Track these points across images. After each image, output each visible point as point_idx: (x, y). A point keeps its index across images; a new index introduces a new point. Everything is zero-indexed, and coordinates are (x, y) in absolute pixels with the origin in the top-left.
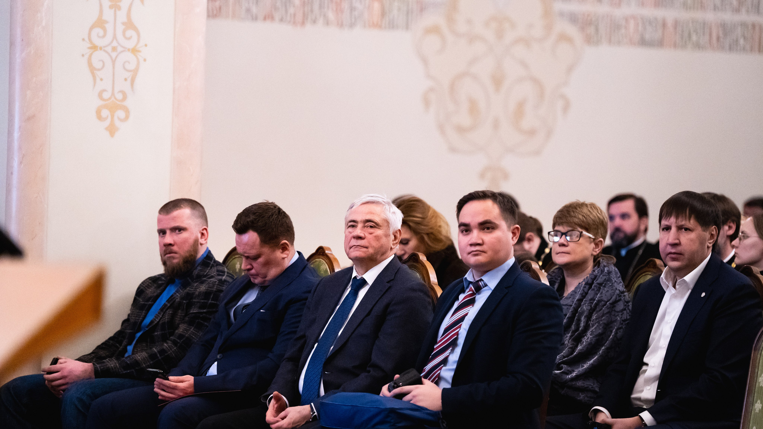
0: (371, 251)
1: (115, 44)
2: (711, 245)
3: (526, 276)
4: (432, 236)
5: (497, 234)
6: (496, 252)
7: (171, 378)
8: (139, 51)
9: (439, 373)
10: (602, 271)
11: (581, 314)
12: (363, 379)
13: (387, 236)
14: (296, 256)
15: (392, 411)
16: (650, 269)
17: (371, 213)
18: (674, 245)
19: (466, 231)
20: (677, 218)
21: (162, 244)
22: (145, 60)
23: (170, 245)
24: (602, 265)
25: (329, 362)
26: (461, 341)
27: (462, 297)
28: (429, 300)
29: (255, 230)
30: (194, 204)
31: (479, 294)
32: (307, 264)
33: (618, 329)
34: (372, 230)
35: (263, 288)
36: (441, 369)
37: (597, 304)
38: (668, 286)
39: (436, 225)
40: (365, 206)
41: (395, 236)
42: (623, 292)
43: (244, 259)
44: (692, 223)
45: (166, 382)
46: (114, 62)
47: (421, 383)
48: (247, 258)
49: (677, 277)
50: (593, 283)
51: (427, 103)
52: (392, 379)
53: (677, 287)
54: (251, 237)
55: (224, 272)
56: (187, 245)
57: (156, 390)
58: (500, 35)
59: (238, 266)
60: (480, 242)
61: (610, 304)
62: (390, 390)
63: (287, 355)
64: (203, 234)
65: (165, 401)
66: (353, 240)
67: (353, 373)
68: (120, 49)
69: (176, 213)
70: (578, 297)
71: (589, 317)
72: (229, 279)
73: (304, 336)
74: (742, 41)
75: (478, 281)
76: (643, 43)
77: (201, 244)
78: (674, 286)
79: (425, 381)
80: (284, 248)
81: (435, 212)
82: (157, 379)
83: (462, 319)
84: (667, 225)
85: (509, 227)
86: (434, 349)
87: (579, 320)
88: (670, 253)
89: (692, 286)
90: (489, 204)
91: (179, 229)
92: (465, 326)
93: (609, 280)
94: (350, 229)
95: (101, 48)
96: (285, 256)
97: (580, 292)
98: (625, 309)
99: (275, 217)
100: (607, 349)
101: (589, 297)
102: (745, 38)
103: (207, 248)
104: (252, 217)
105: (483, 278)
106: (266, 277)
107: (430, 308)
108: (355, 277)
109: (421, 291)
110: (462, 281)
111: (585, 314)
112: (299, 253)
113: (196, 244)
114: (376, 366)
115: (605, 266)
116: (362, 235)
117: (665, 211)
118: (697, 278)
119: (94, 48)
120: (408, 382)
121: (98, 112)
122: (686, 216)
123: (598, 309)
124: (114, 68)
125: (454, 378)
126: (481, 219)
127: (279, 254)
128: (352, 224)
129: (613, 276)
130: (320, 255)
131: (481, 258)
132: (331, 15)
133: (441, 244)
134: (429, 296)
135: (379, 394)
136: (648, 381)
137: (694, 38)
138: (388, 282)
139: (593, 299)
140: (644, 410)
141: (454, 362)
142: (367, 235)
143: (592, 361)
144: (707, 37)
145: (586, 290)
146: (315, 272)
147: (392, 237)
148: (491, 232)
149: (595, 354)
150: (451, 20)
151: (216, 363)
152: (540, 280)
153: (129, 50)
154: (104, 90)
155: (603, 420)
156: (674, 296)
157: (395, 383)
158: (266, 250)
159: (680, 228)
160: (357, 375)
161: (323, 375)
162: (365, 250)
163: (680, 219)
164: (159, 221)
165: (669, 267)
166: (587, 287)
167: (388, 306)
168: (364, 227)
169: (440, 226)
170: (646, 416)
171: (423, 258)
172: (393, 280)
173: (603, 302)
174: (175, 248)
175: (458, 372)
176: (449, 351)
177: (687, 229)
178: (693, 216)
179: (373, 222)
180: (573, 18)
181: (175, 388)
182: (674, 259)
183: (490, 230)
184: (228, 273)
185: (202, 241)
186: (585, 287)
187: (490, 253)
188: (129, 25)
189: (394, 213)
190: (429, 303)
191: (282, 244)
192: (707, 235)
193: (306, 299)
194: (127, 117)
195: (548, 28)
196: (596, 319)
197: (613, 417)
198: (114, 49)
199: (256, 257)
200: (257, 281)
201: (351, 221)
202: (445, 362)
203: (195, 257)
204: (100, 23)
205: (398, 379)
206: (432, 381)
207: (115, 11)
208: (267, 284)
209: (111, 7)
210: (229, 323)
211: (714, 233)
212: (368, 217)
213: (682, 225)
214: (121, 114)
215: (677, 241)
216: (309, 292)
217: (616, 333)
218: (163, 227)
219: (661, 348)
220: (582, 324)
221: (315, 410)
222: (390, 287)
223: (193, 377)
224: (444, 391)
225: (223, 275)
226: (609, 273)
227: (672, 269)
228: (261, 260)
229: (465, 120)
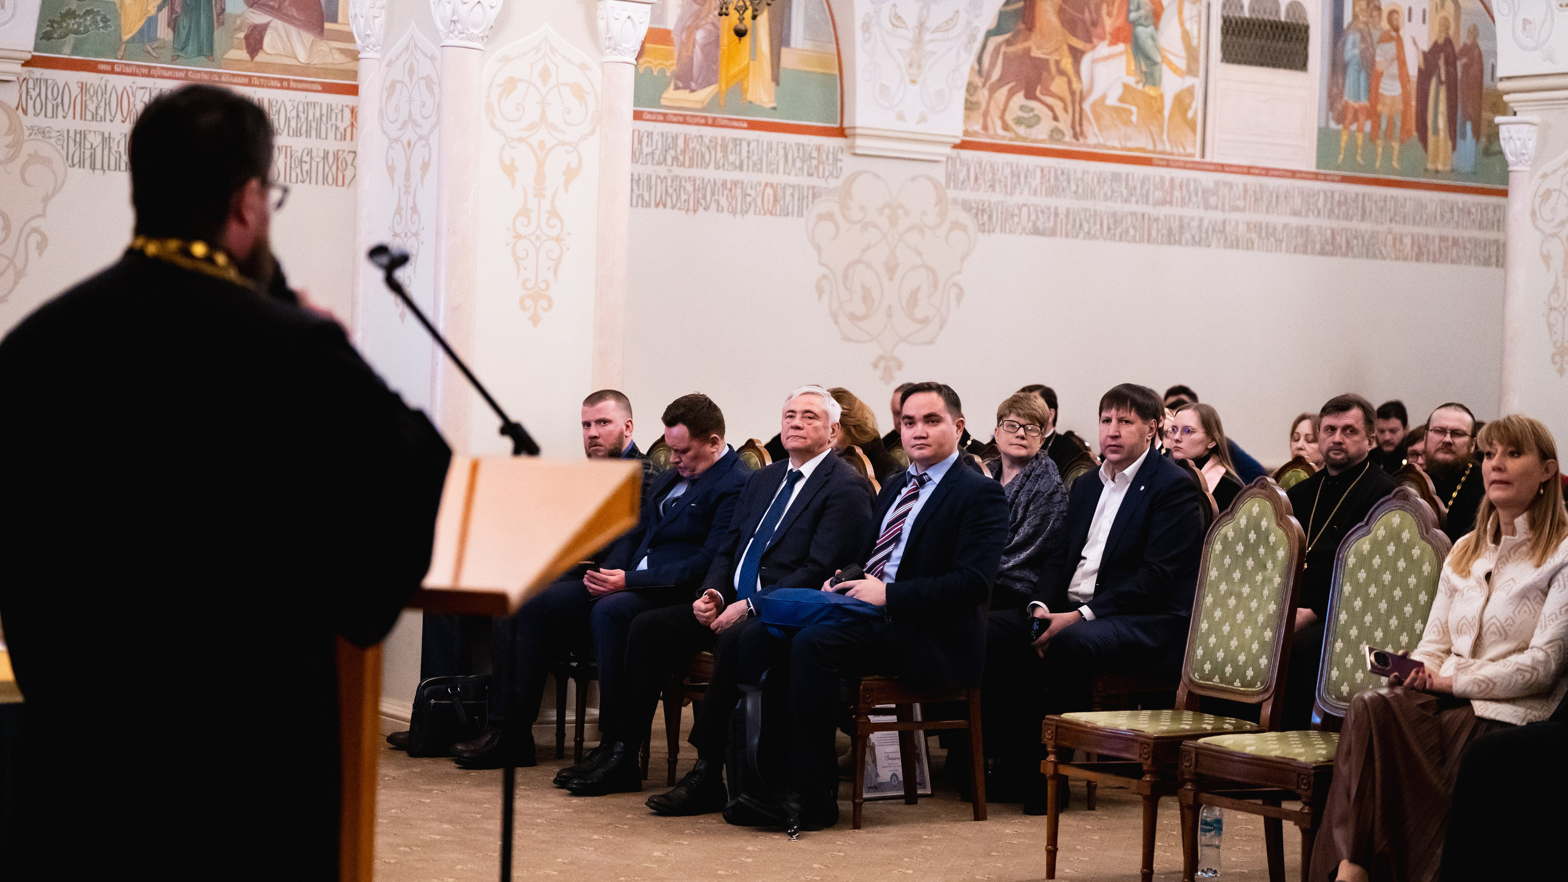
0: (809, 442)
1: (538, 233)
2: (1150, 438)
3: (970, 469)
4: (859, 428)
5: (942, 427)
6: (941, 445)
7: (601, 570)
8: (563, 240)
9: (882, 569)
10: (1040, 463)
11: (1018, 505)
12: (800, 574)
13: (825, 428)
14: (727, 449)
15: (837, 606)
16: (1085, 463)
17: (811, 404)
18: (1115, 437)
19: (910, 424)
20: (1118, 410)
21: (587, 437)
22: (568, 249)
23: (596, 437)
24: (1040, 457)
25: (766, 557)
26: (905, 536)
27: (904, 491)
28: (868, 494)
29: (685, 423)
30: (618, 395)
31: (923, 488)
32: (737, 458)
33: (1055, 520)
34: (810, 421)
35: (693, 482)
36: (884, 564)
37: (1035, 495)
38: (1107, 480)
39: (863, 418)
40: (805, 396)
41: (833, 429)
42: (1060, 484)
43: (673, 452)
44: (1132, 415)
45: (596, 574)
46: (537, 251)
47: (864, 578)
48: (676, 451)
49: (1116, 470)
50: (1031, 474)
51: (820, 291)
52: (833, 575)
53: (1116, 480)
54: (681, 430)
55: (650, 465)
56: (612, 438)
57: (586, 583)
58: (893, 222)
59: (662, 459)
60: (924, 435)
61: (1048, 495)
62: (832, 586)
63: (722, 548)
64: (627, 426)
65: (600, 595)
66: (791, 430)
67: (789, 568)
68: (543, 238)
69: (602, 405)
70: (1015, 488)
71: (1026, 508)
72: (655, 472)
73: (737, 530)
74: (1132, 232)
75: (922, 475)
76: (1036, 231)
77: (626, 437)
78: (1113, 480)
79: (868, 576)
80: (714, 442)
81: (861, 403)
82: (588, 571)
83: (906, 514)
84: (1107, 418)
85: (954, 420)
86: (876, 545)
87: (1016, 512)
88: (1110, 446)
89: (1131, 480)
90: (934, 396)
91: (604, 422)
92: (909, 521)
93: (1047, 472)
94: (788, 420)
95: (525, 237)
96: (715, 450)
97: (1018, 482)
98: (1062, 501)
99: (705, 410)
100: (1045, 540)
101: (1026, 488)
102: (1134, 227)
103: (632, 440)
104: (682, 410)
105: (927, 472)
106: (694, 471)
107: (868, 503)
108: (791, 470)
109: (860, 485)
110: (904, 474)
111: (1022, 505)
112: (729, 446)
113: (621, 437)
114: (814, 561)
115: (1043, 459)
116: (800, 425)
117: (1105, 403)
118: (1136, 471)
119: (518, 237)
120: (851, 577)
121: (522, 302)
122: (1127, 406)
123: (1035, 500)
124: (537, 257)
125: (898, 573)
126: (925, 412)
127: (708, 448)
128: (791, 414)
129: (1050, 468)
130: (749, 448)
131: (926, 452)
132: (724, 202)
133: (867, 437)
134: (867, 490)
135: (820, 589)
136: (1086, 575)
137: (1086, 227)
138: (826, 475)
139: (1030, 490)
140: (1082, 604)
141: (898, 558)
142: (805, 425)
143: (1028, 552)
144: (1098, 227)
145: (1024, 481)
146: (745, 464)
147: (831, 430)
148: (935, 426)
149: (1032, 544)
150: (844, 207)
151: (646, 558)
152: (983, 474)
153: (552, 238)
154: (528, 280)
155: (1042, 616)
156: (1113, 490)
157: (837, 579)
158: (695, 444)
159: (1120, 420)
160: (794, 570)
161: (759, 570)
162: (803, 440)
163: (1121, 411)
164: (584, 413)
165: (1108, 460)
166: (1025, 478)
167: (827, 499)
168: (803, 417)
169: (867, 418)
170: (1086, 611)
171: (859, 451)
172: (830, 473)
173: (1041, 494)
174: (600, 441)
175: (901, 567)
176: (892, 547)
177: (1127, 422)
178: (1133, 409)
179: (812, 412)
180: (967, 206)
181: (605, 581)
182: (1114, 452)
183: (935, 423)
184: (654, 466)
185: (627, 433)
186: (1022, 478)
187: (934, 447)
188: (553, 213)
189: (833, 405)
190: (867, 497)
191: (713, 438)
192: (1147, 428)
193: (739, 492)
194: (550, 306)
195: (942, 215)
196: (1033, 510)
197: (1051, 612)
198: (538, 238)
199: (685, 451)
200: (686, 474)
201: (789, 412)
202: (888, 557)
203: (621, 449)
204: (524, 212)
205: (839, 574)
206: (875, 576)
207: (539, 200)
208: (696, 477)
209: (535, 195)
210: (659, 518)
211: (1153, 426)
212: (808, 408)
213: (1123, 418)
214: (544, 303)
215: (1117, 434)
216: (742, 485)
217: (1053, 524)
218: (587, 419)
219: (1100, 542)
220: (1019, 516)
221: (751, 605)
222: (827, 481)
223: (624, 572)
224: (888, 585)
225: (650, 468)
226: (1047, 465)
227: (1111, 462)
228: (690, 454)
229: (859, 309)
